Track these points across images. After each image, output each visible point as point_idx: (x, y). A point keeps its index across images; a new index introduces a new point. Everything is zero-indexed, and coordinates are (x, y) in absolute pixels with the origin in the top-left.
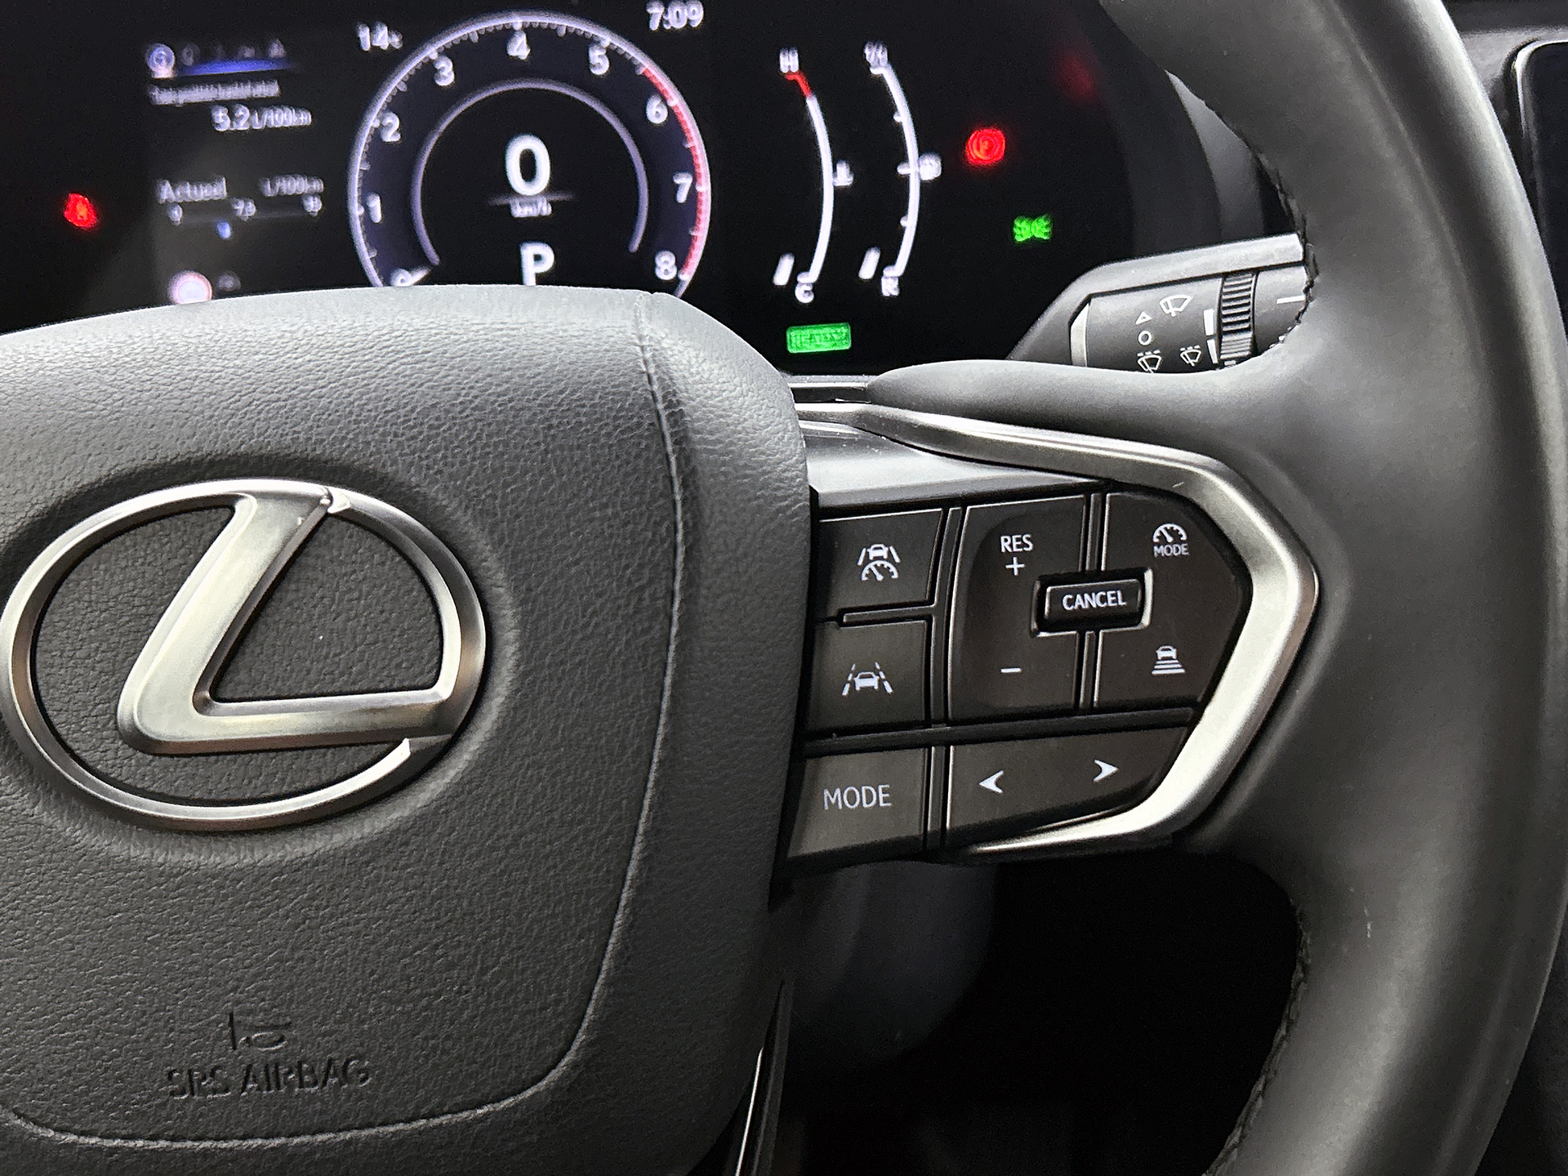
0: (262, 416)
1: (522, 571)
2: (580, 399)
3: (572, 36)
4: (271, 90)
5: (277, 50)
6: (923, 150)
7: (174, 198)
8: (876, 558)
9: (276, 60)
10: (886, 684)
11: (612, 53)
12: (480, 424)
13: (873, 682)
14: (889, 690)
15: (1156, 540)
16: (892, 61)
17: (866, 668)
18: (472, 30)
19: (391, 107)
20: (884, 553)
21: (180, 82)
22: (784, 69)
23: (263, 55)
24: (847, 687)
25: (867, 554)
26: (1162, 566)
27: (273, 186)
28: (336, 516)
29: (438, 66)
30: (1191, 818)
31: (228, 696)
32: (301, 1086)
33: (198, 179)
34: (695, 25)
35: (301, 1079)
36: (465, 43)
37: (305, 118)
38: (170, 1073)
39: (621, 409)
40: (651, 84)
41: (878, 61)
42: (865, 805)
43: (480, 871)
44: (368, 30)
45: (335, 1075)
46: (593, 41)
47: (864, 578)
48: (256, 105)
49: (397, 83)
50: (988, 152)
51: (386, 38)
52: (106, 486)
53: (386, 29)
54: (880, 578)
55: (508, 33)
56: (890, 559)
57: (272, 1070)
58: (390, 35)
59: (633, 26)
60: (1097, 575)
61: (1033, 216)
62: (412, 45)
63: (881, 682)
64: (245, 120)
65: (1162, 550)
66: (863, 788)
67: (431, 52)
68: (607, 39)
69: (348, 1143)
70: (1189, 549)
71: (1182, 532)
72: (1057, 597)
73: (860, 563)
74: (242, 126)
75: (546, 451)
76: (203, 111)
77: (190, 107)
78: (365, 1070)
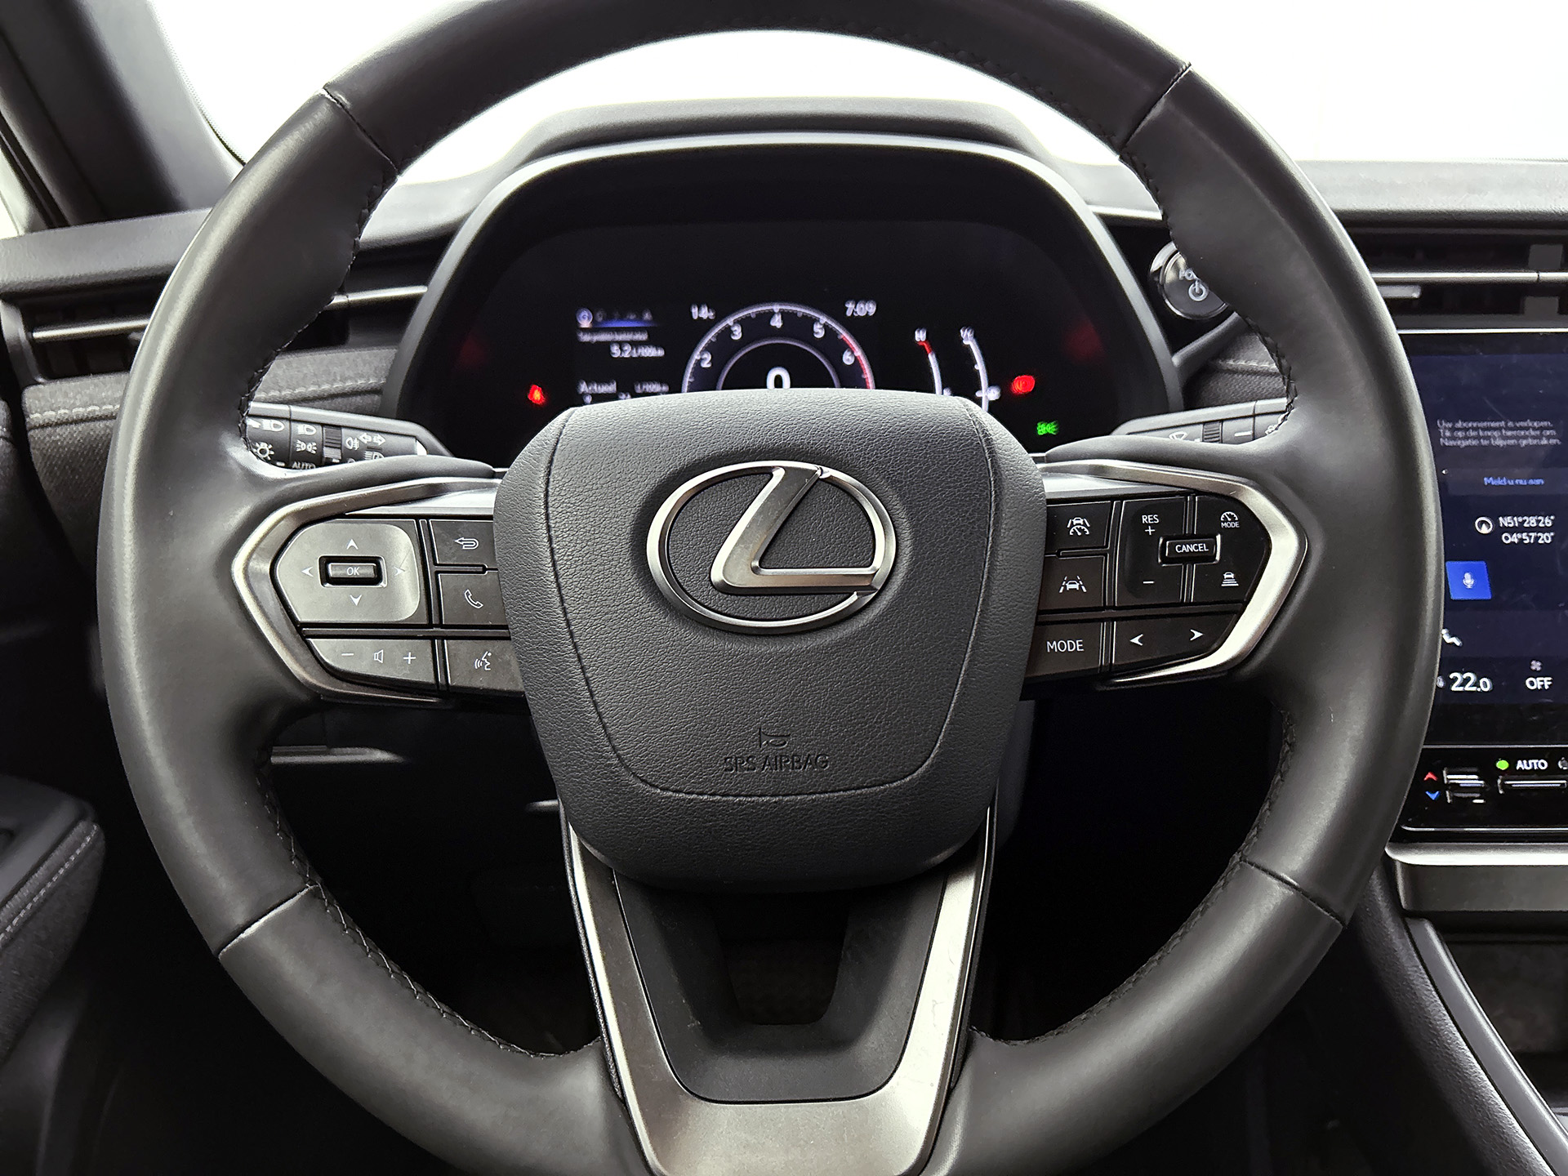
0: (785, 431)
1: (914, 510)
2: (941, 430)
3: (805, 317)
4: (643, 337)
5: (647, 316)
6: (990, 384)
7: (587, 391)
8: (1077, 524)
9: (648, 321)
10: (1083, 587)
11: (826, 326)
12: (893, 440)
13: (1076, 586)
14: (1085, 590)
15: (1222, 519)
16: (976, 337)
17: (1072, 579)
18: (752, 311)
19: (706, 349)
20: (1081, 522)
21: (593, 330)
22: (917, 339)
23: (640, 318)
24: (1062, 588)
25: (1072, 522)
26: (1226, 533)
27: (641, 387)
28: (823, 480)
29: (733, 329)
30: (1239, 661)
31: (767, 565)
32: (793, 769)
33: (600, 382)
34: (871, 314)
35: (793, 765)
36: (748, 318)
37: (661, 353)
38: (726, 759)
39: (962, 436)
40: (847, 345)
41: (968, 338)
42: (1069, 650)
43: (890, 659)
44: (697, 309)
45: (810, 764)
46: (816, 320)
47: (1071, 534)
48: (635, 344)
49: (710, 336)
50: (1024, 386)
51: (705, 313)
52: (708, 460)
53: (706, 308)
54: (1079, 534)
55: (771, 314)
56: (1085, 525)
57: (778, 759)
58: (709, 311)
59: (838, 315)
60: (1192, 536)
61: (1048, 421)
62: (720, 317)
63: (1080, 586)
64: (628, 352)
65: (1226, 524)
66: (1068, 642)
67: (730, 321)
68: (824, 319)
69: (814, 800)
70: (1240, 524)
71: (1235, 516)
72: (1172, 547)
73: (1069, 526)
74: (626, 355)
75: (927, 453)
76: (607, 345)
77: (598, 343)
78: (827, 761)
